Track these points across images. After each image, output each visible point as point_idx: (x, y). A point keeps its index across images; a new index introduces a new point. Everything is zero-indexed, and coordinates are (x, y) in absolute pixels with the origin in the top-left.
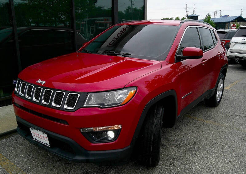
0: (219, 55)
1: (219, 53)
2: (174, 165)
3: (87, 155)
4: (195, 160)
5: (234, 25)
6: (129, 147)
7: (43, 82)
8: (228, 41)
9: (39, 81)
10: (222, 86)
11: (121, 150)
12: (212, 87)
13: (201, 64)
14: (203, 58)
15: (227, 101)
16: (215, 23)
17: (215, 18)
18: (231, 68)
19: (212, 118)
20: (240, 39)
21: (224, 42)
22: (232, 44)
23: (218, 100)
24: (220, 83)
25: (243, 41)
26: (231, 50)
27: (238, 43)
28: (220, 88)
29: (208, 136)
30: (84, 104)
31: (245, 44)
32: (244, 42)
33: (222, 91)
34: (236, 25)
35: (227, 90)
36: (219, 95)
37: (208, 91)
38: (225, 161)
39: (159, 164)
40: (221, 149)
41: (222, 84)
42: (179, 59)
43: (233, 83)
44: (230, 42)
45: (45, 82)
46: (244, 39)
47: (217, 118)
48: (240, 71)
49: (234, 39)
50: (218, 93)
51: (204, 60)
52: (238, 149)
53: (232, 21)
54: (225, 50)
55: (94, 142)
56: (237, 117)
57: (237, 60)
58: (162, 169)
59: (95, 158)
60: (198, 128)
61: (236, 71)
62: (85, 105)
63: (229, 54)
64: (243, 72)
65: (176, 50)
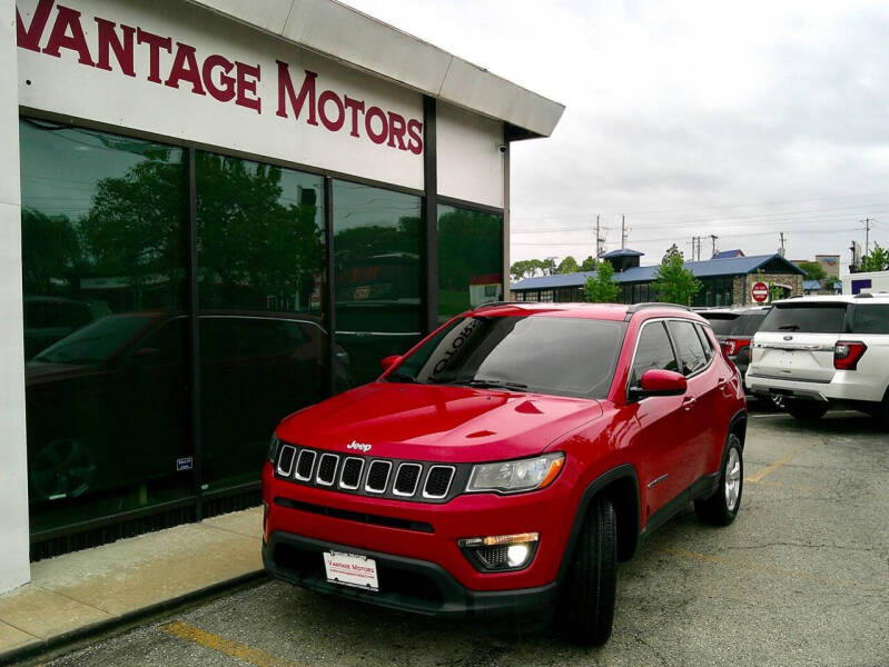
0: (722, 385)
1: (721, 380)
2: (643, 643)
3: (470, 601)
4: (691, 632)
5: (760, 285)
6: (554, 584)
7: (366, 448)
8: (743, 341)
9: (354, 445)
10: (737, 468)
11: (539, 590)
12: (711, 467)
13: (683, 408)
14: (687, 394)
15: (756, 512)
16: (699, 278)
17: (696, 260)
18: (760, 423)
19: (720, 550)
20: (777, 338)
21: (733, 345)
22: (756, 352)
23: (731, 508)
24: (731, 459)
25: (789, 344)
26: (756, 371)
27: (773, 348)
28: (733, 472)
29: (714, 588)
30: (465, 487)
31: (795, 353)
32: (790, 346)
33: (738, 483)
34: (767, 284)
35: (754, 485)
36: (732, 492)
37: (703, 478)
38: (759, 633)
39: (609, 642)
40: (748, 611)
41: (738, 464)
42: (635, 397)
43: (769, 465)
44: (751, 346)
45: (370, 446)
46: (791, 338)
47: (732, 551)
48: (788, 433)
49: (761, 338)
50: (728, 487)
51: (687, 399)
52: (789, 611)
53: (754, 272)
54: (735, 372)
55: (484, 570)
56: (783, 547)
57: (777, 400)
58: (618, 650)
59: (487, 607)
60: (686, 572)
61: (778, 433)
62: (468, 490)
63: (750, 382)
64: (795, 434)
65: (626, 375)
